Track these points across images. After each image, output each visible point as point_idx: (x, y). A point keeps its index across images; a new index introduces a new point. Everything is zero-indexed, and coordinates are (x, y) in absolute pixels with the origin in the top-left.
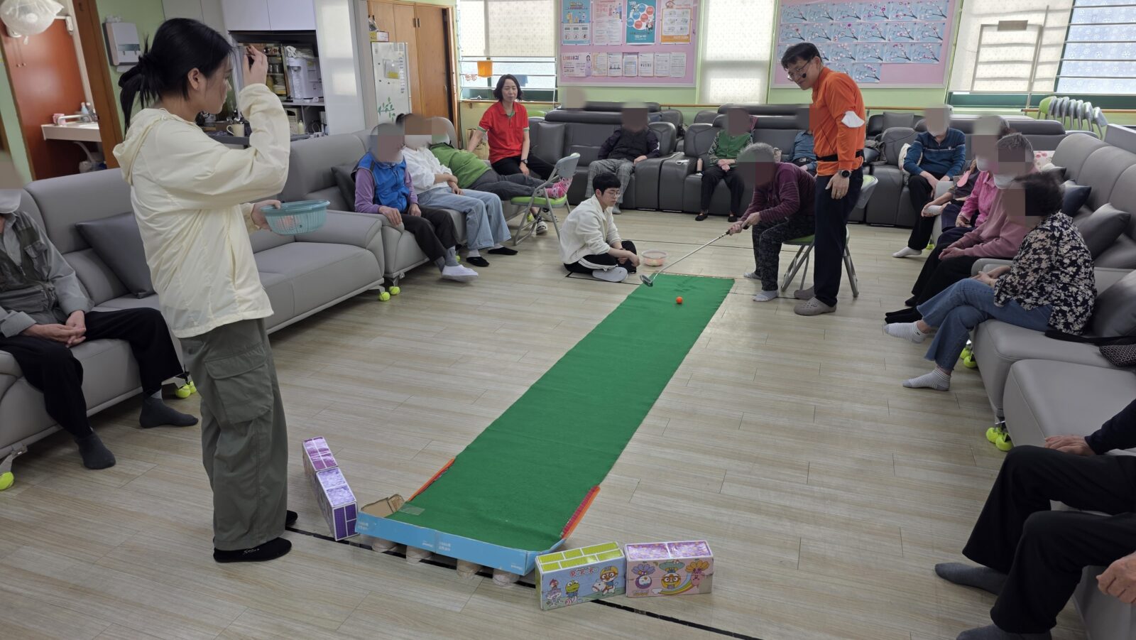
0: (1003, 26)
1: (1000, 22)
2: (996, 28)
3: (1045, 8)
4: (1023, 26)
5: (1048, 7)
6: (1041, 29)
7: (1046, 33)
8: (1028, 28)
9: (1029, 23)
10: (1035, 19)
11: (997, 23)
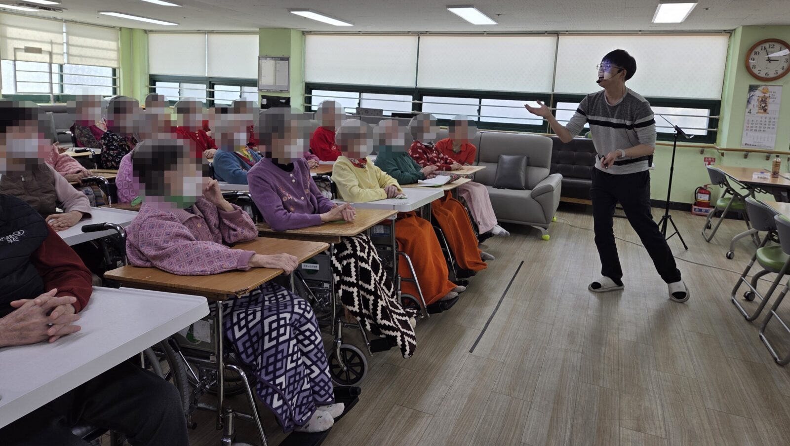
0: (28, 50)
1: (25, 47)
2: (24, 51)
3: (50, 41)
4: (39, 51)
5: (51, 41)
6: (51, 54)
7: (54, 57)
8: (42, 52)
9: (43, 49)
10: (46, 47)
11: (23, 48)
